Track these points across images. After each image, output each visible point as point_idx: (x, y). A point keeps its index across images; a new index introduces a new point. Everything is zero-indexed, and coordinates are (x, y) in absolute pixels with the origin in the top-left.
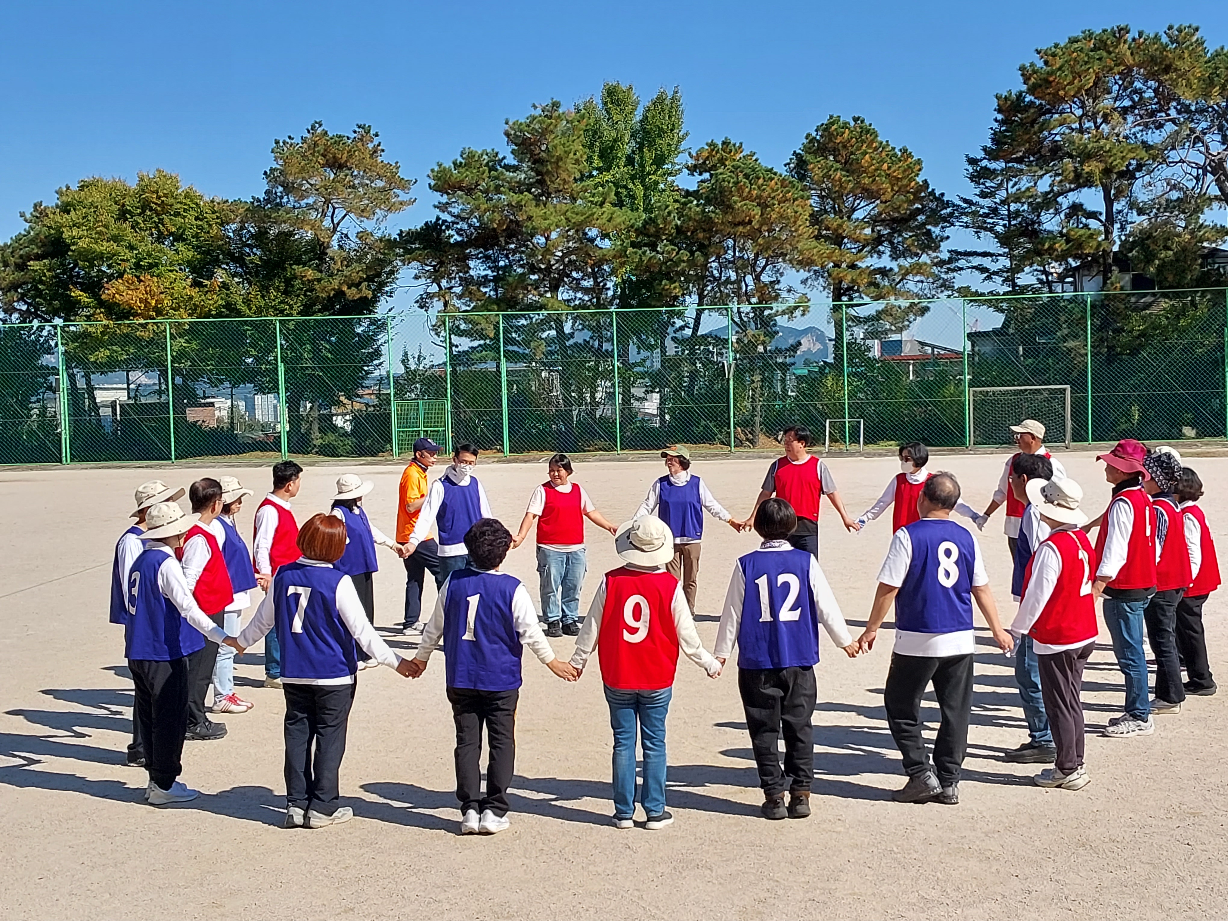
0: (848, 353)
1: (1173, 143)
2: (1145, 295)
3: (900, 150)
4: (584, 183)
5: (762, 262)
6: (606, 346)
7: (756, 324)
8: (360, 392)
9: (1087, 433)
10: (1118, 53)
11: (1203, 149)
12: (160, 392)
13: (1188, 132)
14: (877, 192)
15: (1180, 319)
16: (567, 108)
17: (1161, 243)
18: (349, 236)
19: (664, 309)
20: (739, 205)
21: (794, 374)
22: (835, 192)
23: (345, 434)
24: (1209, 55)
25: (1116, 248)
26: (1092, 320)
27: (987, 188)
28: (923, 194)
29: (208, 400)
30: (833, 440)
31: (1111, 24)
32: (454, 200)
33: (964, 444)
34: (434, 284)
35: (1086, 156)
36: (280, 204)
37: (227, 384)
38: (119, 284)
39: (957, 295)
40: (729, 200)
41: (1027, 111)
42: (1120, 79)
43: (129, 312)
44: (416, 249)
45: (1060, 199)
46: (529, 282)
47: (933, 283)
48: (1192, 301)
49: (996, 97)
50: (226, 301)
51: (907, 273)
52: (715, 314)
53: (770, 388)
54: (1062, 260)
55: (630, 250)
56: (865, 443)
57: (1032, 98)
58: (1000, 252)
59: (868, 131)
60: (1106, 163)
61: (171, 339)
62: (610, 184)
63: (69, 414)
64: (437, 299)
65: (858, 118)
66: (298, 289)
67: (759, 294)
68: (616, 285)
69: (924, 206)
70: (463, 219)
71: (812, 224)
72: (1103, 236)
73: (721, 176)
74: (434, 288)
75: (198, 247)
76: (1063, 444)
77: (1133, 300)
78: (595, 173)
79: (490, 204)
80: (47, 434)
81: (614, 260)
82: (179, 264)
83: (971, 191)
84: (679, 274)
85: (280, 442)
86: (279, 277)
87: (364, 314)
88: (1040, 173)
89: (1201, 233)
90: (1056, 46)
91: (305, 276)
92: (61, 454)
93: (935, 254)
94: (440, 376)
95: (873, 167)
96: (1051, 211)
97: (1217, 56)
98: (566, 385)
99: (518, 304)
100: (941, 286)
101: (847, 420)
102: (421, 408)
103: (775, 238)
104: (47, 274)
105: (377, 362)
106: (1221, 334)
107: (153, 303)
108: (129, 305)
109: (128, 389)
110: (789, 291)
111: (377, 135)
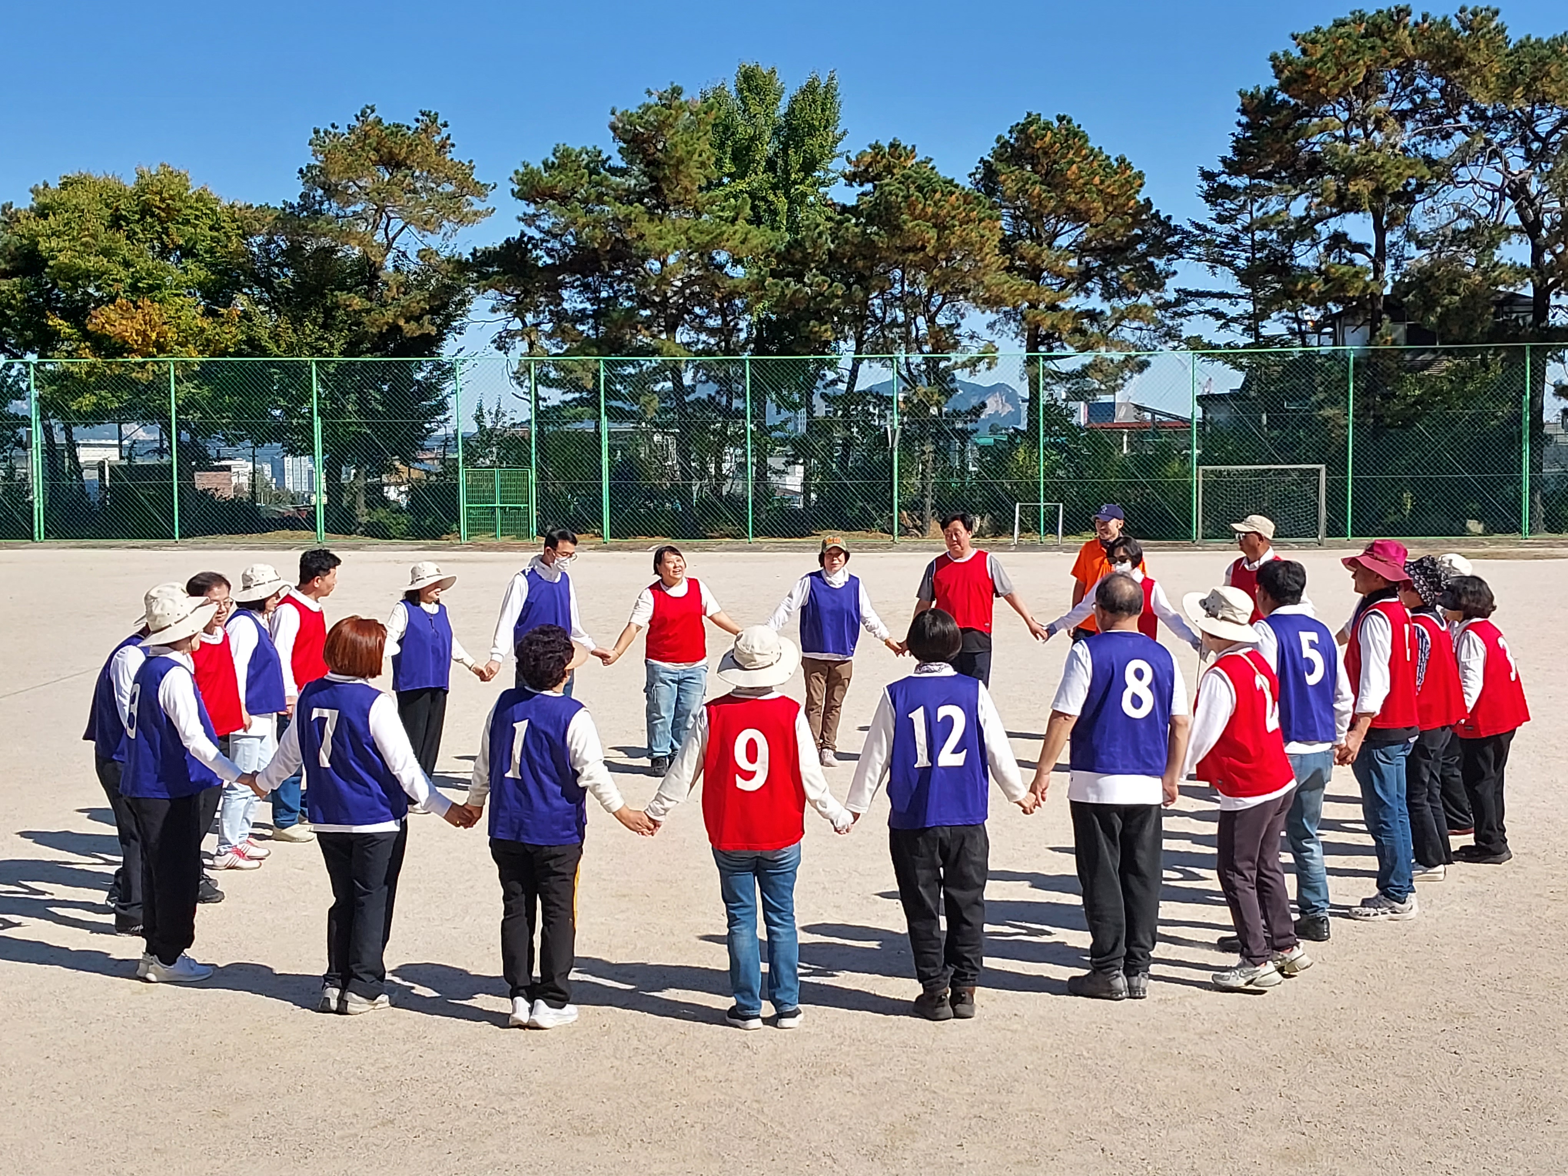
0: (1045, 418)
1: (1464, 157)
2: (1423, 352)
3: (1117, 160)
4: (711, 193)
5: (937, 299)
6: (736, 403)
7: (929, 379)
8: (421, 455)
9: (1346, 527)
10: (1396, 42)
11: (1500, 166)
12: (161, 451)
13: (1482, 144)
14: (1087, 212)
15: (1466, 383)
16: (691, 95)
17: (1444, 285)
18: (408, 254)
19: (812, 357)
20: (910, 225)
21: (976, 444)
22: (1033, 212)
23: (400, 510)
24: (1511, 46)
25: (1387, 291)
26: (1355, 382)
27: (1226, 210)
28: (1144, 217)
29: (223, 463)
30: (1024, 529)
32: (543, 211)
33: (1190, 537)
34: (517, 319)
35: (1352, 171)
36: (320, 212)
37: (249, 443)
38: (109, 310)
39: (1185, 346)
40: (897, 218)
41: (1279, 113)
42: (1398, 74)
43: (122, 347)
44: (493, 272)
45: (1318, 227)
46: (639, 318)
47: (1155, 331)
48: (1484, 360)
49: (1240, 93)
50: (249, 337)
51: (1122, 318)
52: (877, 366)
53: (945, 462)
54: (1320, 304)
55: (769, 280)
56: (1065, 534)
57: (1286, 96)
58: (1241, 293)
59: (1076, 134)
60: (1378, 181)
61: (176, 382)
62: (746, 195)
63: (43, 478)
64: (519, 338)
65: (1064, 117)
66: (341, 322)
67: (933, 341)
68: (750, 326)
69: (1145, 232)
70: (555, 236)
71: (1003, 252)
72: (1372, 275)
73: (887, 188)
74: (517, 324)
75: (213, 265)
76: (1315, 539)
77: (1408, 357)
78: (726, 180)
79: (590, 218)
80: (15, 502)
81: (748, 294)
82: (188, 287)
83: (1205, 214)
84: (831, 313)
85: (315, 519)
86: (317, 306)
87: (425, 356)
88: (1294, 192)
89: (1497, 273)
90: (1317, 30)
91: (350, 306)
92: (32, 528)
93: (1157, 294)
94: (523, 438)
95: (1081, 181)
96: (1307, 241)
97: (1521, 47)
98: (683, 453)
99: (624, 347)
100: (1165, 335)
101: (1042, 504)
102: (497, 477)
103: (955, 269)
104: (18, 296)
105: (442, 418)
106: (1519, 403)
107: (154, 336)
108: (123, 338)
109: (120, 446)
110: (972, 337)
111: (445, 125)
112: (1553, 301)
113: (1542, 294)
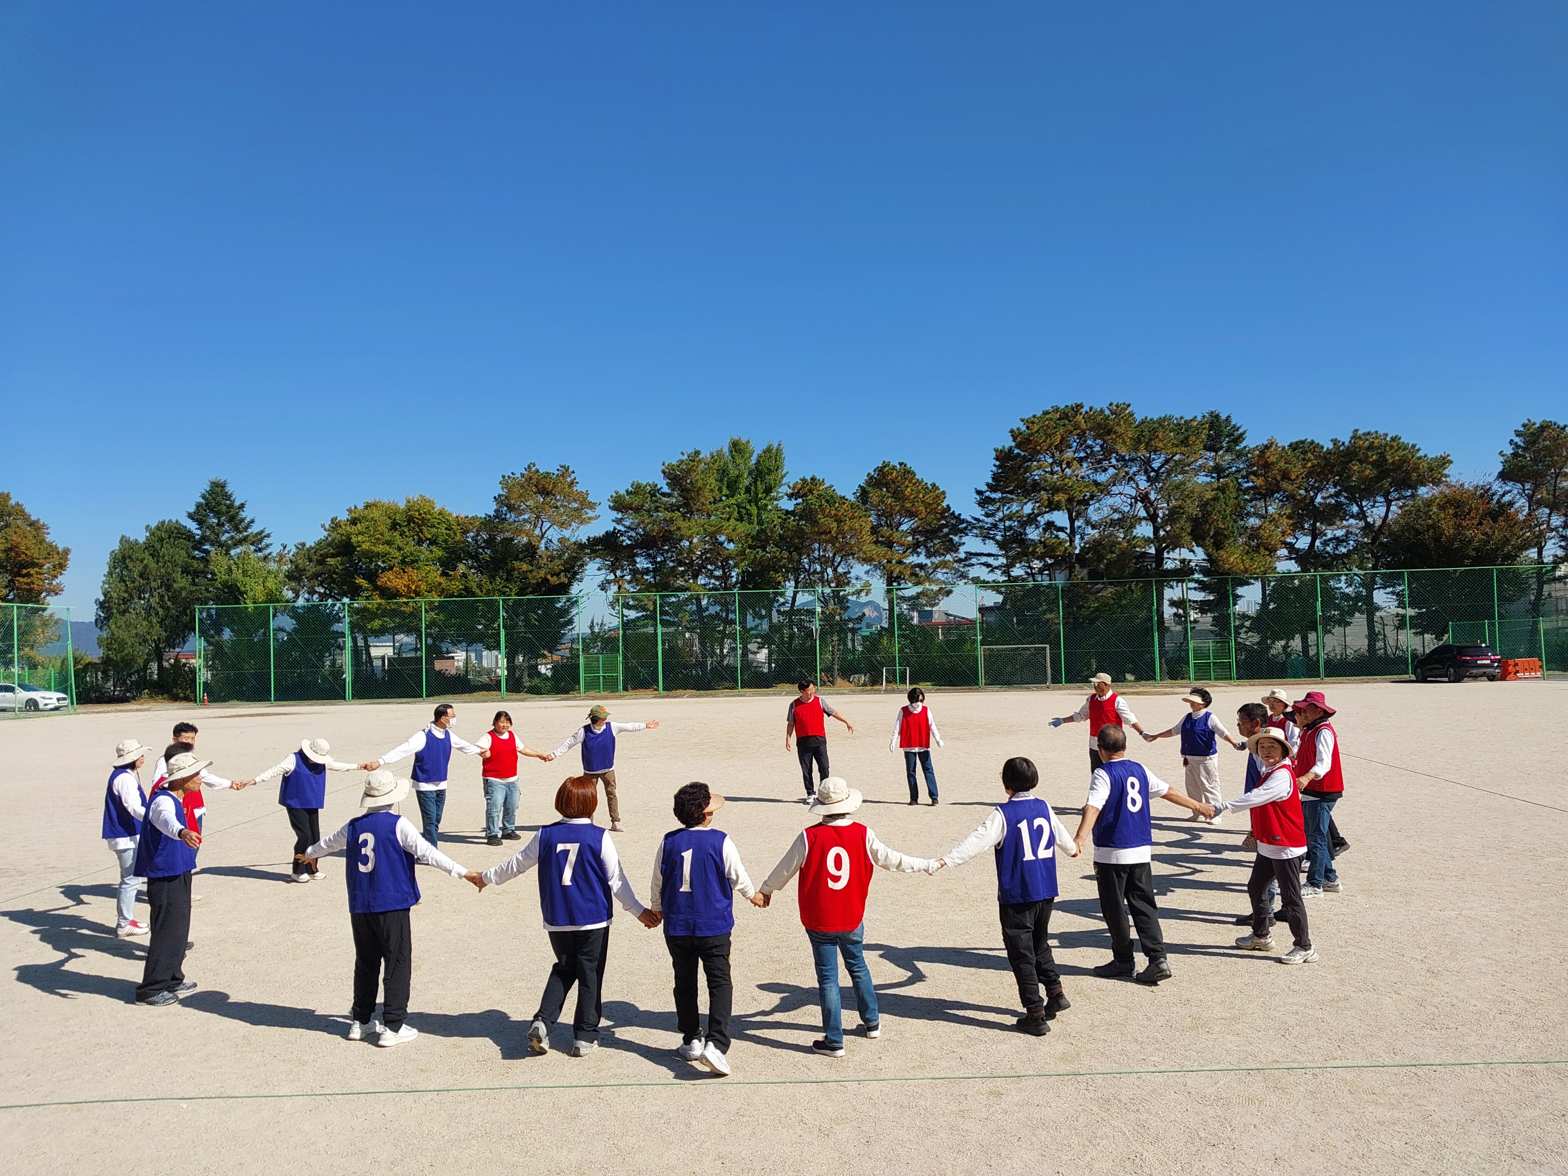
0: (897, 621)
1: (1114, 481)
2: (1098, 583)
3: (931, 485)
4: (716, 505)
5: (838, 559)
6: (731, 616)
7: (835, 601)
8: (558, 648)
9: (1061, 678)
10: (1076, 421)
11: (1134, 485)
12: (416, 650)
13: (1124, 474)
14: (916, 512)
15: (1122, 600)
16: (705, 454)
17: (1108, 548)
18: (553, 541)
19: (771, 591)
20: (823, 520)
21: (860, 636)
22: (888, 512)
23: (547, 679)
24: (1137, 422)
25: (1077, 551)
26: (1062, 600)
27: (989, 510)
28: (946, 514)
30: (886, 681)
31: (1071, 402)
32: (626, 516)
33: (977, 685)
34: (612, 574)
35: (1056, 490)
36: (505, 519)
37: (464, 644)
38: (390, 574)
39: (971, 582)
40: (816, 517)
41: (1015, 460)
42: (1078, 438)
43: (396, 594)
44: (599, 549)
45: (1039, 518)
46: (677, 572)
47: (955, 574)
48: (1130, 587)
49: (995, 449)
50: (466, 587)
51: (937, 567)
52: (806, 594)
53: (844, 646)
54: (1041, 559)
55: (748, 551)
57: (1019, 451)
58: (999, 554)
59: (909, 472)
60: (1069, 494)
61: (425, 612)
62: (734, 506)
63: (351, 665)
64: (613, 584)
65: (902, 463)
66: (516, 577)
67: (837, 581)
68: (738, 575)
69: (947, 522)
70: (632, 529)
71: (873, 534)
72: (1069, 544)
73: (810, 501)
74: (611, 577)
75: (446, 549)
76: (1046, 686)
78: (724, 498)
79: (651, 519)
80: (335, 679)
81: (737, 557)
82: (432, 561)
83: (979, 513)
84: (781, 567)
85: (500, 684)
86: (503, 569)
87: (562, 594)
88: (1025, 501)
89: (1135, 542)
90: (1034, 416)
91: (521, 569)
92: (345, 694)
93: (955, 555)
94: (615, 637)
95: (913, 496)
96: (1034, 526)
97: (1143, 423)
98: (702, 643)
99: (670, 587)
100: (960, 576)
101: (898, 668)
102: (601, 659)
103: (847, 543)
104: (340, 567)
105: (570, 627)
106: (1151, 611)
107: (414, 587)
108: (397, 589)
109: (394, 646)
110: (857, 579)
111: (573, 472)
112: (1166, 555)
113: (1160, 552)
